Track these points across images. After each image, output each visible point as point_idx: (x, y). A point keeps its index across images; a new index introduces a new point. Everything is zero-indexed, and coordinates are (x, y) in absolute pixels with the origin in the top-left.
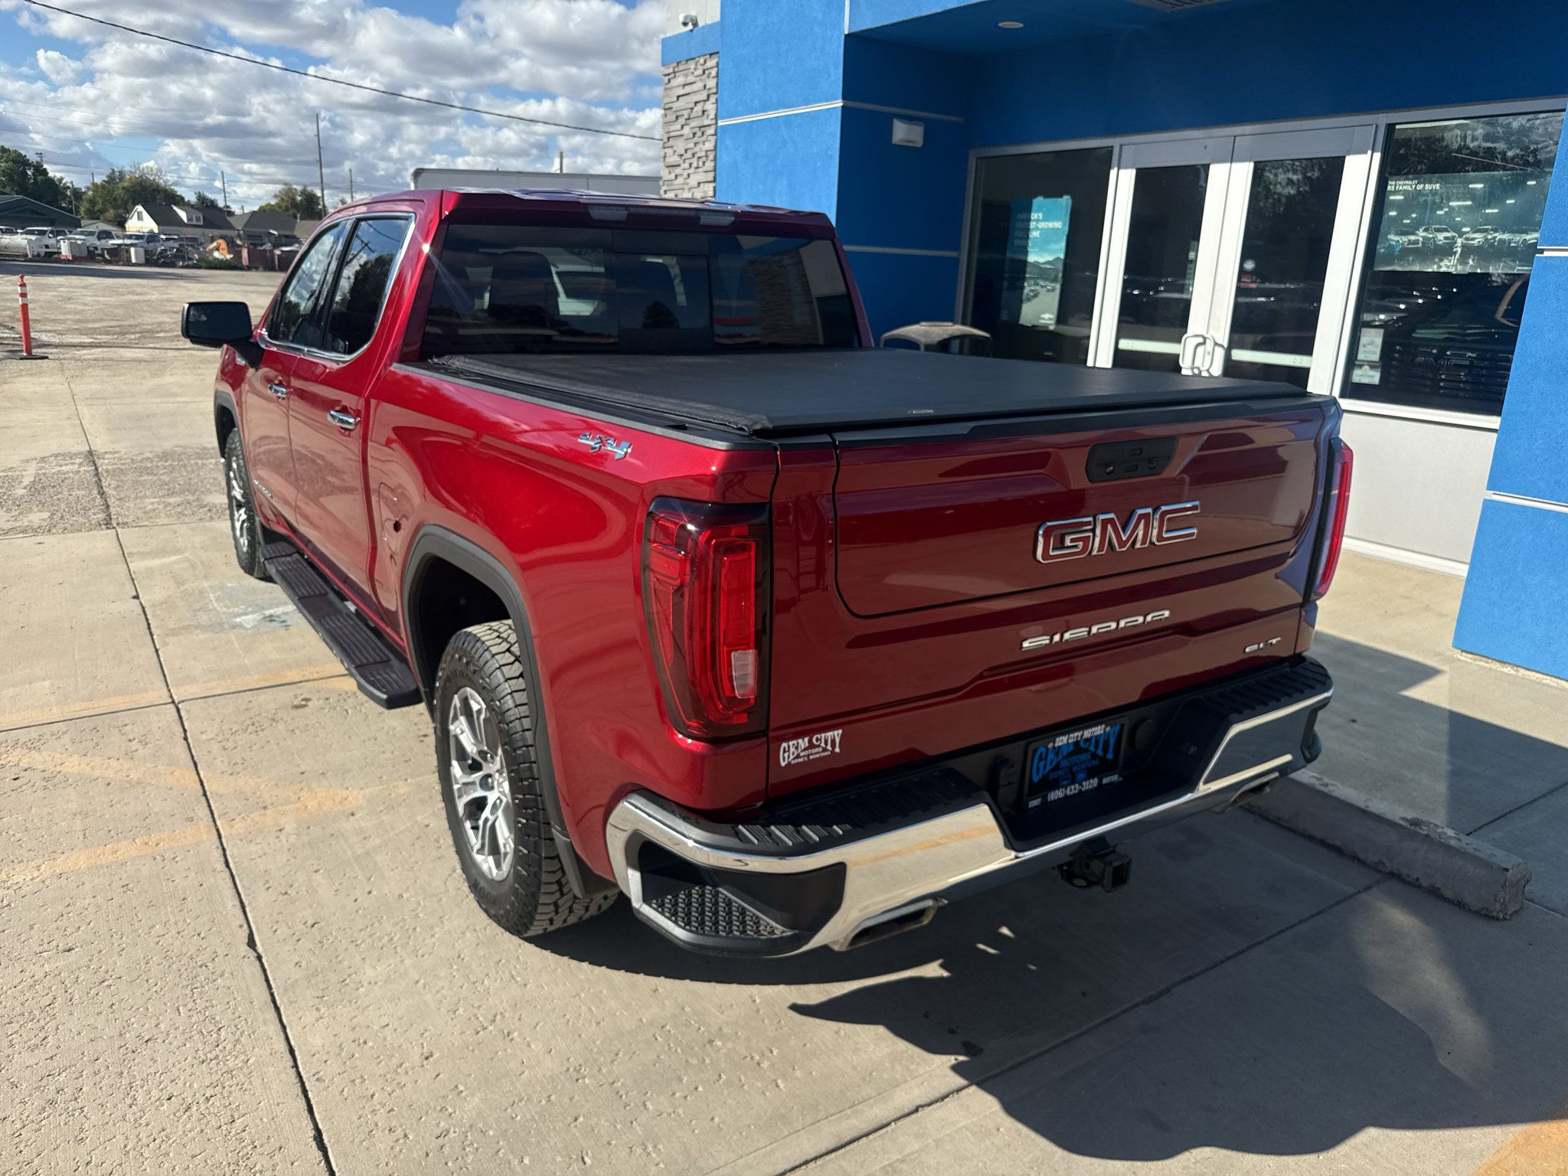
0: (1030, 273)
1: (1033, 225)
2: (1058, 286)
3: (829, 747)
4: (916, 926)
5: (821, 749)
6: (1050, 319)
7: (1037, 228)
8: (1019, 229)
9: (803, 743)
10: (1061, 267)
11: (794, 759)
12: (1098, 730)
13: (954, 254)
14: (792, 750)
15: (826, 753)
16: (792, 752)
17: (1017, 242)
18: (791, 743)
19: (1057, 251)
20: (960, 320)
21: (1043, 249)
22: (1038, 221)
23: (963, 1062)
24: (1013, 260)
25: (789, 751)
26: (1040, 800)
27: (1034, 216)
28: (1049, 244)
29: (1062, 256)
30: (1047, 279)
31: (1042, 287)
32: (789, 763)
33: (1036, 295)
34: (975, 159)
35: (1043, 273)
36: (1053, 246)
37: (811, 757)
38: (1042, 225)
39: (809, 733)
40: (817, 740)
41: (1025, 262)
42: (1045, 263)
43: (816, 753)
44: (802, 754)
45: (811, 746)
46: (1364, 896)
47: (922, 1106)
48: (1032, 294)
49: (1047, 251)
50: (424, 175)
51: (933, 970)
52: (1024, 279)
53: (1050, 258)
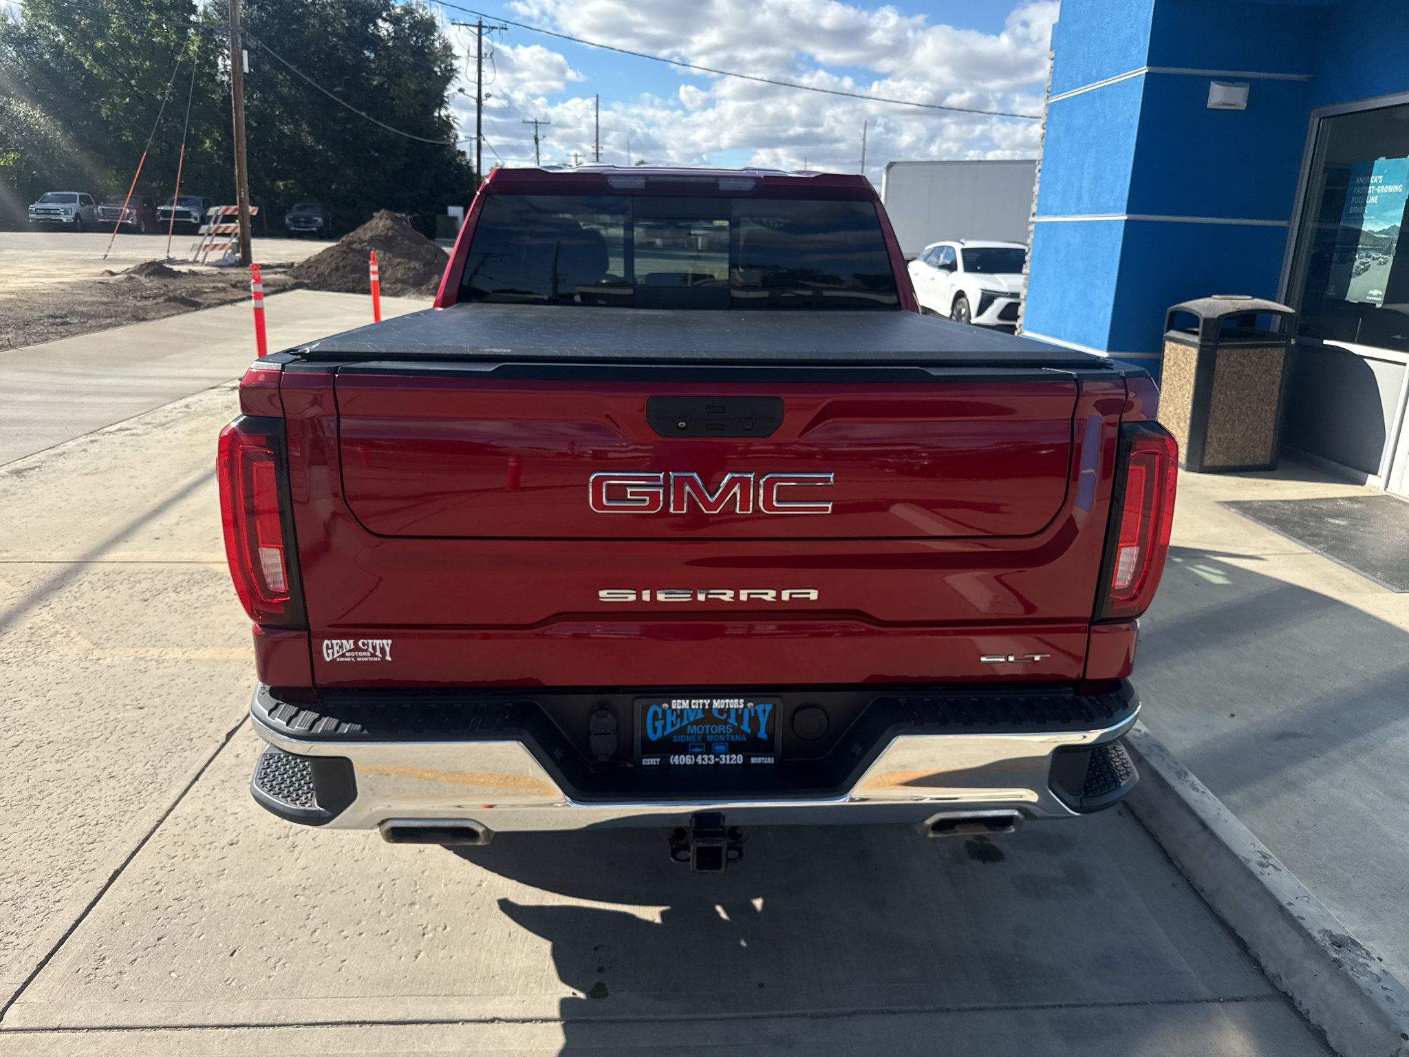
0: (1362, 245)
1: (1371, 189)
2: (1391, 259)
3: (378, 653)
4: (471, 844)
5: (369, 654)
6: (1378, 296)
7: (1376, 193)
8: (1357, 195)
9: (349, 644)
10: (1396, 237)
11: (339, 657)
12: (735, 704)
13: (1283, 223)
14: (336, 648)
15: (376, 659)
16: (335, 650)
17: (1353, 210)
18: (334, 642)
19: (1395, 218)
20: (1283, 298)
21: (1380, 217)
22: (1377, 185)
23: (579, 999)
24: (1346, 230)
25: (332, 648)
26: (658, 760)
27: (1374, 179)
28: (1387, 211)
29: (1399, 225)
30: (1378, 251)
31: (1374, 259)
32: (334, 660)
33: (1366, 269)
34: (1317, 120)
35: (1377, 244)
36: (1390, 214)
37: (359, 659)
38: (1381, 189)
39: (356, 637)
40: (363, 644)
41: (1361, 230)
42: (1380, 232)
43: (365, 657)
44: (347, 654)
45: (357, 649)
46: (1218, 1006)
47: (500, 1020)
48: (1362, 267)
49: (1384, 219)
50: (894, 168)
51: (651, 914)
52: (1356, 250)
53: (1386, 227)
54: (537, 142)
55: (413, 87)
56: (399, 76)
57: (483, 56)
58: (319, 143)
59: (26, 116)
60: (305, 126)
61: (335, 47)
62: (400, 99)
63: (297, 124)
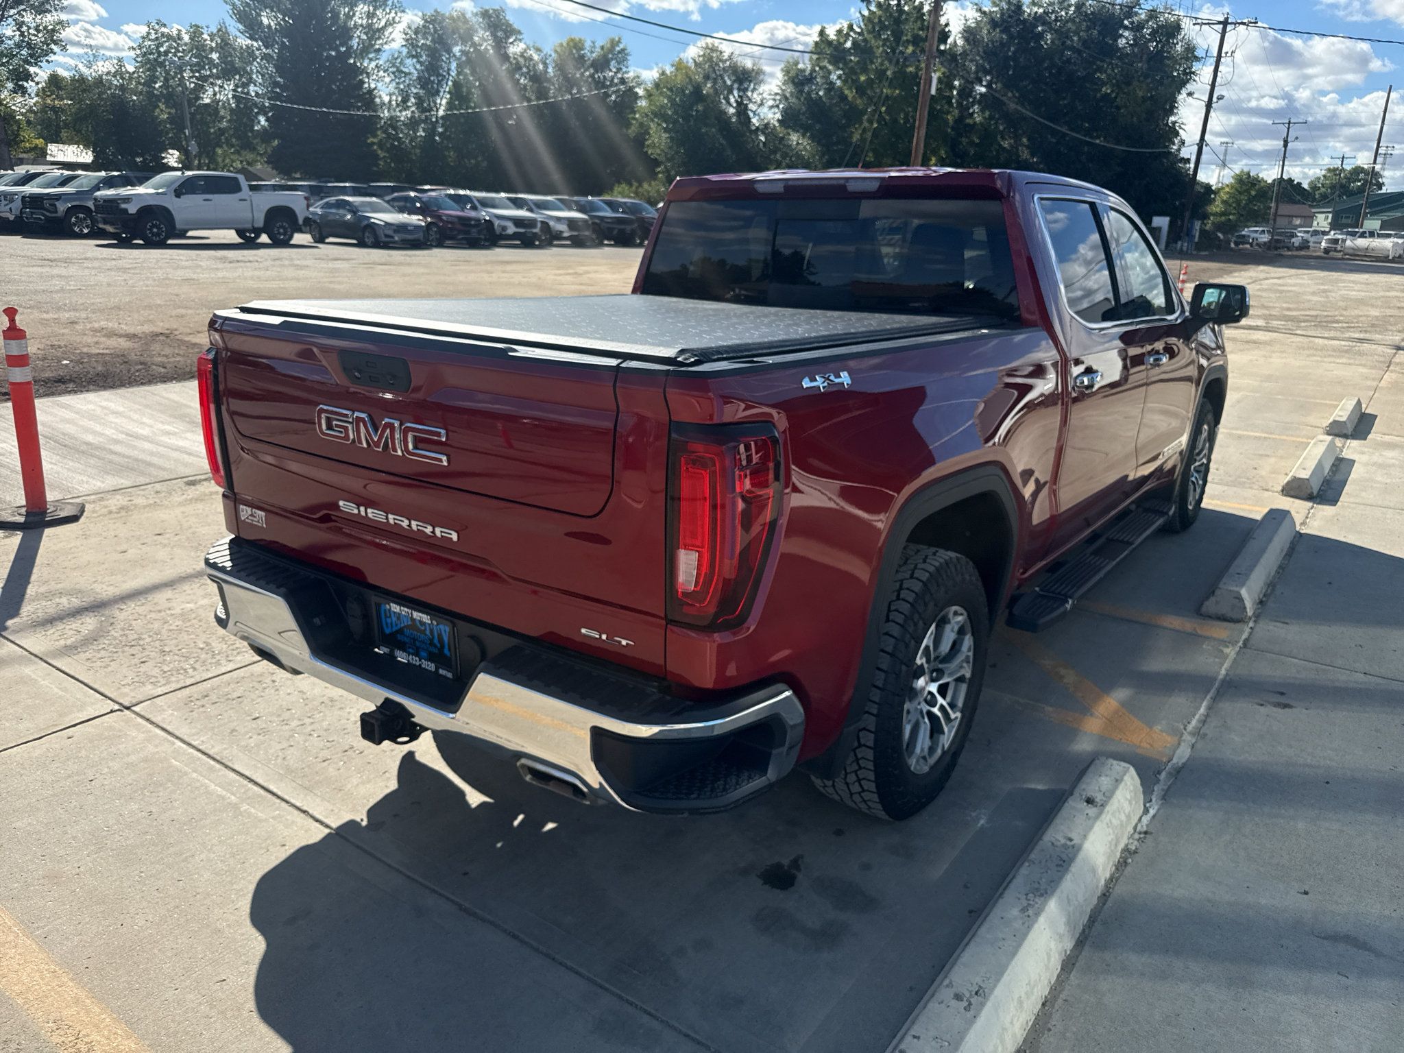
54: (1286, 145)
55: (1140, 94)
56: (1128, 84)
57: (1223, 55)
58: (1033, 155)
59: (798, 144)
60: (1025, 140)
61: (1069, 61)
62: (1126, 107)
63: (1017, 138)
